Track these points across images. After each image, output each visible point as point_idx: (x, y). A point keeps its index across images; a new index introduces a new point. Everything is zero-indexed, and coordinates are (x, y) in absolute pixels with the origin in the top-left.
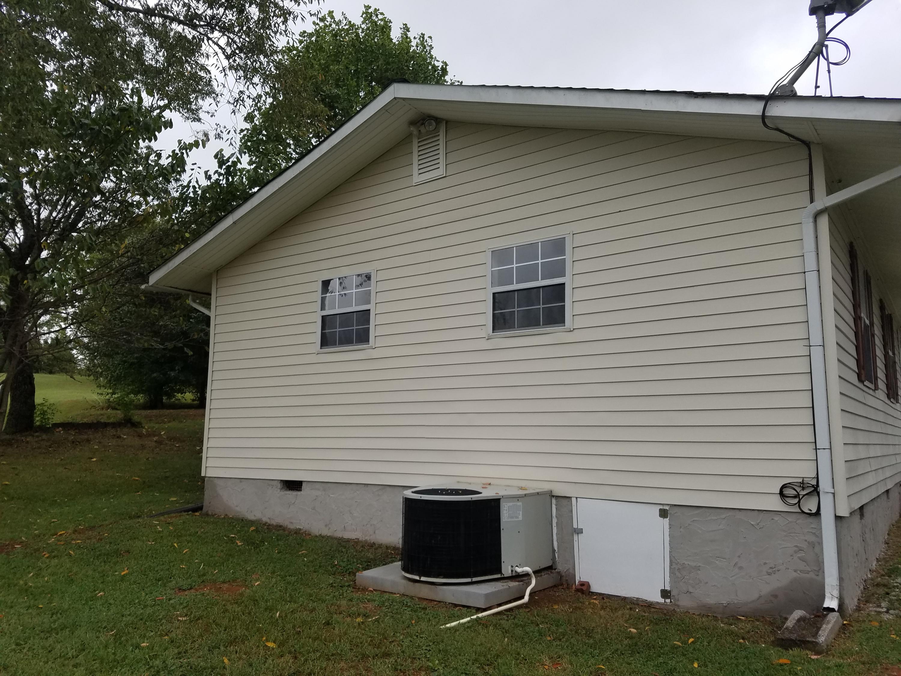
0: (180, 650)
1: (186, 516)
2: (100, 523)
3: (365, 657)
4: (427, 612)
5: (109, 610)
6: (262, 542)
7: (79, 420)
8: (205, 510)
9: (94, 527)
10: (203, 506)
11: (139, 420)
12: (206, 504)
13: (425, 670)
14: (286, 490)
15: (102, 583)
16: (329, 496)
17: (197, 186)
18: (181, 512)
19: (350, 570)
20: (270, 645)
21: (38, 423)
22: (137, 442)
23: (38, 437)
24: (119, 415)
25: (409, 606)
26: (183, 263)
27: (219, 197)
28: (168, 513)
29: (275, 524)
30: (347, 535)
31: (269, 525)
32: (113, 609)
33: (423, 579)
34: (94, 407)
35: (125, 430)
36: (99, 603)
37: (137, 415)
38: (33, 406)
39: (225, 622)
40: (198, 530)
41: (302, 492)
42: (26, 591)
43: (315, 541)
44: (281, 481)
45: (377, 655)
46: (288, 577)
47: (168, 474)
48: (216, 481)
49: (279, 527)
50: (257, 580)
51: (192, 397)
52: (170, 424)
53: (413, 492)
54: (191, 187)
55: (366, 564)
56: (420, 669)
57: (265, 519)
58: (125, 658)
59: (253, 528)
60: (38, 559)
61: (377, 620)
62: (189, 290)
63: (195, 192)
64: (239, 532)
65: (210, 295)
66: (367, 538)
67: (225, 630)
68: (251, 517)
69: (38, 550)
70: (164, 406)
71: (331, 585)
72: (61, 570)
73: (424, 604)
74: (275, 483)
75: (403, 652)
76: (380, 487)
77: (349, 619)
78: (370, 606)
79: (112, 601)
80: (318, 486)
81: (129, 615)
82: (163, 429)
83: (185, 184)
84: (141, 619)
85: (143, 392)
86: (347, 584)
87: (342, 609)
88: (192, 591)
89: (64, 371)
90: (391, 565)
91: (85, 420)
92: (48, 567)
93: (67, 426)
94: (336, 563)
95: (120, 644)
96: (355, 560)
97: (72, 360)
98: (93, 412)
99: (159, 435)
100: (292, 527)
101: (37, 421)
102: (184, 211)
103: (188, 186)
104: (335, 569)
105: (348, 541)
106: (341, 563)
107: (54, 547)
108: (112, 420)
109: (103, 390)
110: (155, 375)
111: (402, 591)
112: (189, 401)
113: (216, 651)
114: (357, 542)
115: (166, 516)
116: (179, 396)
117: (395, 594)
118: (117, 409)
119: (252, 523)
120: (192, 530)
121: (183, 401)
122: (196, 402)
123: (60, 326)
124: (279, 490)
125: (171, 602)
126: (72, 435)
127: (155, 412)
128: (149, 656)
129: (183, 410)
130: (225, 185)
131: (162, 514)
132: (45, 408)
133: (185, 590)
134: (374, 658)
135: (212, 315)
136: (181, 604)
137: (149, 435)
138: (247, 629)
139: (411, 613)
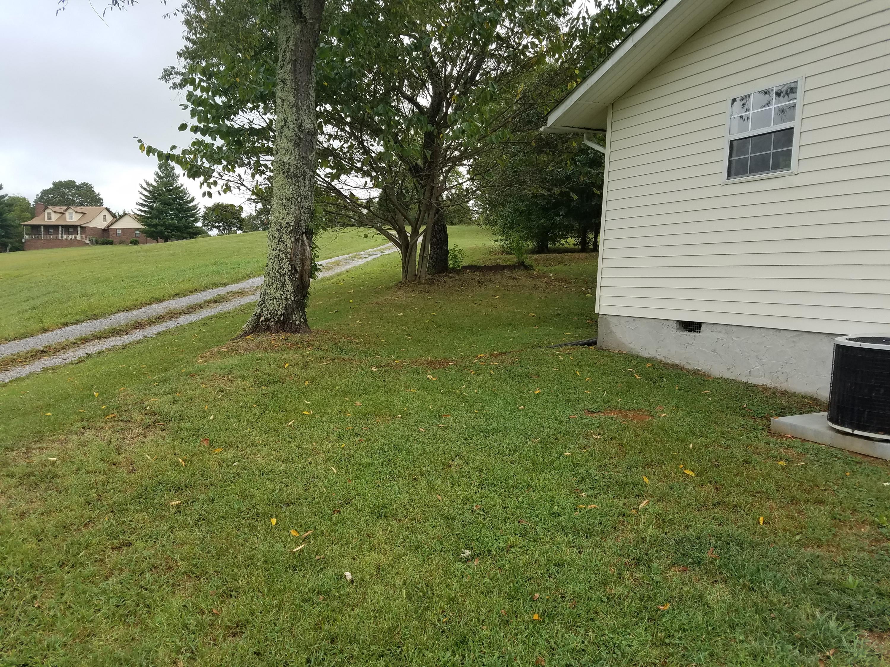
0: (600, 464)
1: (581, 349)
2: (510, 350)
3: (794, 500)
4: (863, 466)
5: (531, 421)
6: (661, 378)
7: (481, 263)
8: (598, 344)
9: (506, 352)
10: (596, 341)
11: (530, 263)
12: (600, 339)
13: (870, 525)
14: (683, 331)
15: (520, 398)
16: (733, 339)
17: (587, 16)
18: (577, 345)
19: (762, 415)
20: (688, 472)
21: (451, 266)
22: (530, 282)
23: (451, 277)
24: (513, 259)
25: (840, 458)
26: (580, 99)
27: (608, 24)
28: (566, 345)
29: (670, 362)
30: (752, 380)
31: (665, 363)
32: (534, 421)
33: (856, 432)
34: (491, 252)
35: (520, 272)
36: (522, 414)
37: (529, 259)
38: (447, 251)
39: (639, 446)
40: (596, 361)
41: (700, 334)
42: (462, 398)
43: (718, 383)
44: (678, 321)
45: (808, 501)
46: (694, 414)
47: (559, 312)
48: (610, 319)
49: (675, 366)
50: (663, 412)
51: (574, 242)
52: (556, 267)
53: (847, 339)
54: (581, 19)
55: (780, 411)
56: (863, 522)
57: (659, 358)
58: (552, 462)
59: (649, 365)
60: (467, 375)
61: (802, 466)
62: (585, 128)
63: (584, 24)
64: (636, 366)
65: (606, 131)
66: (778, 385)
67: (640, 453)
68: (645, 354)
69: (465, 368)
70: (550, 251)
71: (743, 426)
72: (486, 385)
73: (859, 458)
74: (671, 323)
75: (840, 502)
76: (796, 333)
77: (769, 461)
78: (791, 452)
79: (532, 414)
80: (719, 328)
81: (549, 427)
82: (551, 271)
83: (575, 16)
84: (560, 432)
85: (532, 238)
86: (761, 427)
87: (760, 450)
88: (600, 414)
89: (461, 222)
90: (809, 414)
91: (486, 264)
92: (476, 382)
93: (473, 268)
94: (745, 406)
95: (546, 450)
96: (766, 406)
97: (468, 211)
98: (491, 256)
99: (548, 277)
100: (689, 367)
101: (451, 264)
102: (573, 46)
103: (578, 18)
104: (744, 411)
105: (755, 386)
106: (751, 407)
107: (478, 366)
108: (508, 263)
109: (497, 237)
110: (542, 221)
111: (829, 442)
112: (571, 246)
113: (634, 470)
114: (765, 388)
115: (564, 348)
116: (563, 241)
117: (819, 443)
118: (510, 254)
119: (648, 360)
120: (591, 362)
121: (567, 245)
122: (577, 247)
123: (458, 181)
124: (675, 330)
125: (584, 421)
126: (477, 276)
127: (543, 256)
128: (574, 464)
129: (567, 254)
130: (615, 10)
131: (561, 346)
132: (456, 253)
133: (593, 413)
134: (805, 502)
135: (606, 152)
136: (593, 424)
137: (540, 277)
138: (662, 455)
139: (842, 465)
